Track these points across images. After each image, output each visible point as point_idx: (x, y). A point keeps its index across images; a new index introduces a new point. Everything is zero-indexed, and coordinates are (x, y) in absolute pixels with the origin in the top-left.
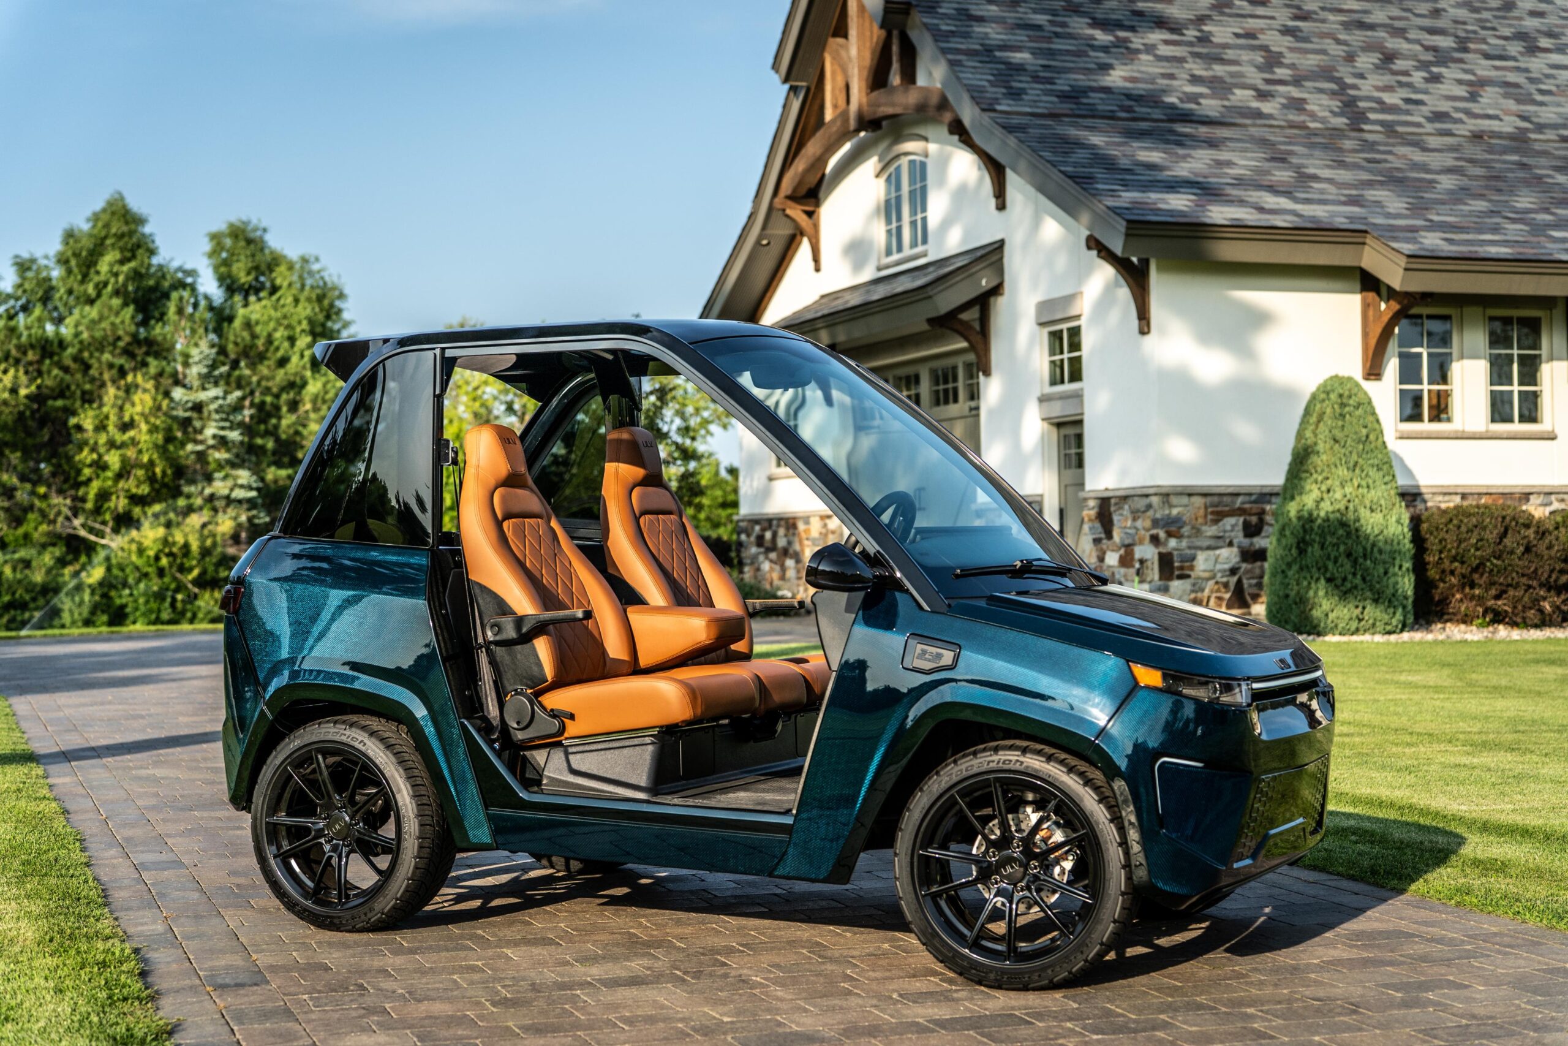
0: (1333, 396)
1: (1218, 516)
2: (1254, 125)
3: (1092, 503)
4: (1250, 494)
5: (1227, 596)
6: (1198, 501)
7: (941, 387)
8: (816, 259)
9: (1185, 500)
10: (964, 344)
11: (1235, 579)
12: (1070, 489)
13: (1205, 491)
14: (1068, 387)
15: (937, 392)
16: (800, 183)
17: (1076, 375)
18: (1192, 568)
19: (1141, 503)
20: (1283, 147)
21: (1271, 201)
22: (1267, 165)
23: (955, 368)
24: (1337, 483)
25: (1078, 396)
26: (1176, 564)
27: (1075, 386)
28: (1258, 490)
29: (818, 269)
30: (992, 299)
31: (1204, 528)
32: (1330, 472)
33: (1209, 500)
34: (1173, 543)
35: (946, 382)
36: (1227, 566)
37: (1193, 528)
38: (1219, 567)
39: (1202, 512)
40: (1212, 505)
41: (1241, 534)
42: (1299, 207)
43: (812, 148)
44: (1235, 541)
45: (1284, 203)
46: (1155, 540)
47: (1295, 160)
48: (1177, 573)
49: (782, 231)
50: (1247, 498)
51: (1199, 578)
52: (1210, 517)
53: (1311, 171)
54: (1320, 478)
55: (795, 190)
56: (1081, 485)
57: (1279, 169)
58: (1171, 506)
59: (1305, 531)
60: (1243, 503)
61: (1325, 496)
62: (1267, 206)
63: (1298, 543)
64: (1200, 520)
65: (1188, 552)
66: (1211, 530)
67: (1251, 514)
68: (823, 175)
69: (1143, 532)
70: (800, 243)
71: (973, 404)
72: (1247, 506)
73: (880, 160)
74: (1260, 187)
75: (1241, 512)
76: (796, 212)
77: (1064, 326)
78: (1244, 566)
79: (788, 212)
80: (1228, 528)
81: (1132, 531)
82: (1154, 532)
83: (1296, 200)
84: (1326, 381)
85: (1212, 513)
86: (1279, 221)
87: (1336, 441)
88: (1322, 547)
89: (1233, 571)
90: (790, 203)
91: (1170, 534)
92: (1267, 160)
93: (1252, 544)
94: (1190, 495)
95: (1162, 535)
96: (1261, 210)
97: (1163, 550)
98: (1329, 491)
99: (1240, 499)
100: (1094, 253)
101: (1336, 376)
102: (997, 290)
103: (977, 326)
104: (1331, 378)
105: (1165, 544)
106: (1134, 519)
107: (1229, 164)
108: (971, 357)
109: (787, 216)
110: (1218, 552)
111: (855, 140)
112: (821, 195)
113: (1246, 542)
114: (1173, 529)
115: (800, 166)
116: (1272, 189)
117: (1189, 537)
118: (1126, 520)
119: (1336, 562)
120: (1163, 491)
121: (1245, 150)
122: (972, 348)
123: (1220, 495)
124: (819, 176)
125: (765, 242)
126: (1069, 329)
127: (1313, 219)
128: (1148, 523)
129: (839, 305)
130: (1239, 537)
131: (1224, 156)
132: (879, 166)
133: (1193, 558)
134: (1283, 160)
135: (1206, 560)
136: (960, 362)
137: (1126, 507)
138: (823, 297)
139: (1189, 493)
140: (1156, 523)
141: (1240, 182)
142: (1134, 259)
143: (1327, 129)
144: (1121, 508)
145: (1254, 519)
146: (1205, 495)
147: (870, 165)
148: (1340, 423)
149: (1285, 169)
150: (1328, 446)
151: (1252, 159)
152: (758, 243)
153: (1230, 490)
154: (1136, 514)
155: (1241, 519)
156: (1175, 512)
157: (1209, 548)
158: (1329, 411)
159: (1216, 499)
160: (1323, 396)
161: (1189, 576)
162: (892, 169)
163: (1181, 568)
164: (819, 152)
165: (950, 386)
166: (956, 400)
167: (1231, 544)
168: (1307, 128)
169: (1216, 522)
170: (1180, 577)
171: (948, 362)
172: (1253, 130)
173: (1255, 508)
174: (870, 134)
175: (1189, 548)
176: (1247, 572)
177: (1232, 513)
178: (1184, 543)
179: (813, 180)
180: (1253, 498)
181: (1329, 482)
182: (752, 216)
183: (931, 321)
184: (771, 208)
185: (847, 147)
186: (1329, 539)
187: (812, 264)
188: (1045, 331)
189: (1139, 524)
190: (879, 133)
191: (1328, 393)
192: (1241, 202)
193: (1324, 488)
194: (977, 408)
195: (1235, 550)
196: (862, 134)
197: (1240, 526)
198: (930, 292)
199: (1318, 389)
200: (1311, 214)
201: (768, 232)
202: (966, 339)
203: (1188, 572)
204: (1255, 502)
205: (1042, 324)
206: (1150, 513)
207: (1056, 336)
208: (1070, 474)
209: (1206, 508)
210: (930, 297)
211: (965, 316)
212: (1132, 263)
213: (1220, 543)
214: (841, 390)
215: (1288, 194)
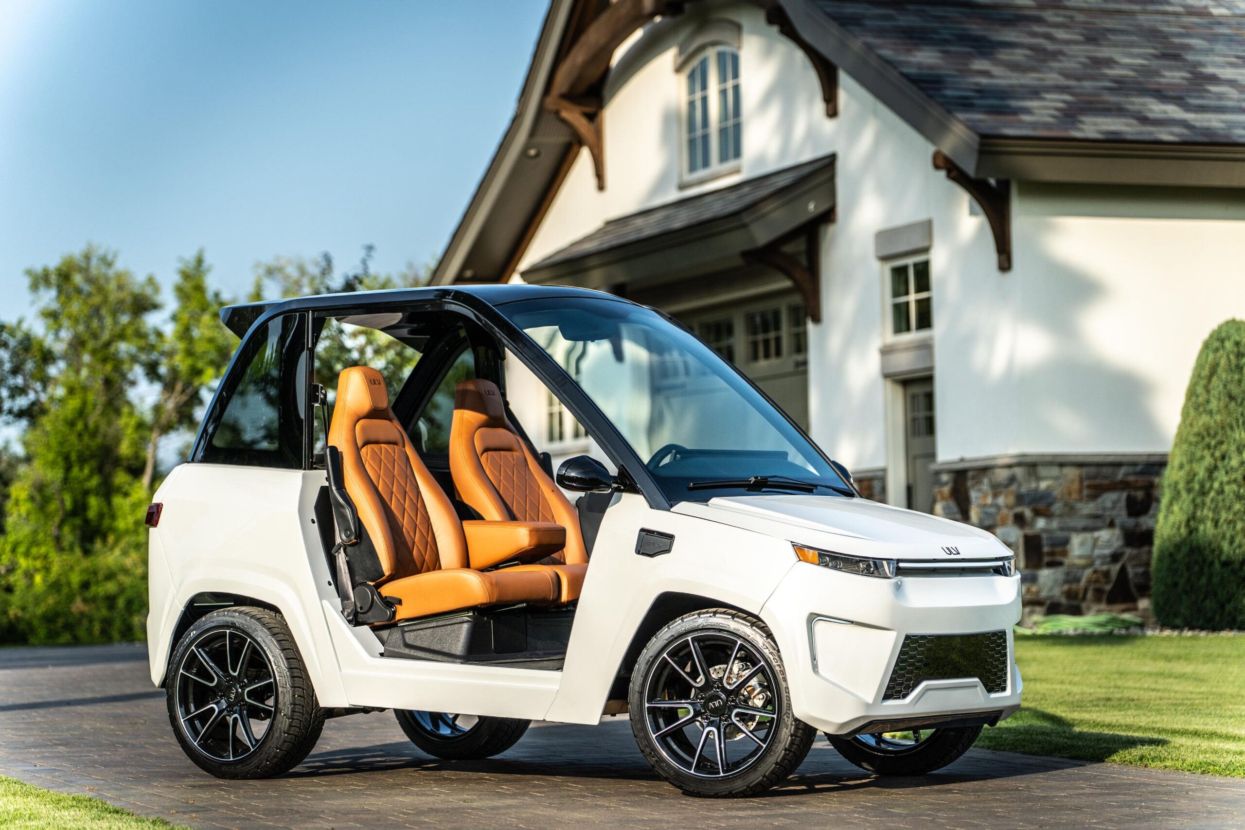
0: (1229, 345)
1: (1096, 491)
2: (1145, 12)
3: (945, 478)
4: (1134, 464)
5: (1108, 587)
6: (1071, 473)
7: (760, 337)
8: (599, 175)
9: (1055, 471)
10: (787, 283)
11: (1115, 568)
12: (919, 462)
13: (1080, 459)
14: (913, 336)
15: (755, 344)
16: (579, 78)
17: (925, 321)
18: (1065, 553)
19: (1002, 475)
20: (1177, 40)
21: (1157, 108)
22: (1156, 63)
23: (777, 315)
24: (1233, 448)
25: (926, 347)
26: (1046, 549)
27: (923, 334)
28: (1144, 459)
29: (601, 187)
30: (822, 229)
31: (1079, 505)
32: (1225, 434)
33: (1084, 471)
34: (1041, 523)
35: (766, 330)
36: (1107, 552)
37: (1066, 504)
38: (1097, 552)
39: (1076, 486)
40: (1089, 477)
41: (1124, 513)
42: (1190, 116)
43: (594, 35)
44: (1117, 522)
45: (1173, 111)
46: (1019, 520)
47: (1190, 57)
48: (1046, 559)
49: (555, 139)
50: (1130, 469)
51: (1073, 565)
52: (1086, 492)
53: (1210, 70)
54: (1213, 443)
55: (573, 86)
56: (932, 455)
57: (1171, 68)
58: (1039, 479)
59: (1196, 506)
60: (1126, 474)
61: (1220, 464)
62: (1151, 115)
63: (1188, 521)
64: (1075, 496)
65: (1060, 534)
66: (1088, 508)
67: (1136, 488)
68: (607, 69)
69: (1005, 511)
70: (577, 154)
71: (800, 358)
72: (1131, 478)
73: (681, 52)
74: (1145, 91)
75: (1124, 485)
76: (573, 115)
77: (910, 261)
78: (1129, 551)
79: (565, 114)
80: (1109, 504)
81: (992, 510)
82: (1018, 510)
83: (1188, 108)
84: (1220, 328)
85: (1089, 487)
86: (1165, 135)
87: (1231, 398)
88: (1216, 523)
89: (1115, 557)
90: (565, 103)
91: (1037, 513)
92: (1156, 57)
93: (1137, 525)
94: (1062, 465)
95: (1028, 513)
96: (1144, 120)
97: (1029, 531)
98: (1223, 457)
99: (1123, 471)
100: (942, 174)
101: (1233, 321)
102: (828, 216)
103: (804, 261)
104: (1227, 323)
105: (1032, 524)
106: (995, 496)
107: (1109, 62)
108: (797, 299)
109: (564, 121)
110: (1096, 534)
111: (648, 27)
112: (606, 92)
113: (1130, 522)
114: (1041, 506)
115: (578, 56)
116: (1161, 95)
117: (1061, 516)
118: (985, 496)
119: (1232, 542)
120: (1029, 460)
121: (1132, 45)
122: (797, 288)
123: (1099, 465)
124: (602, 68)
125: (532, 152)
126: (916, 265)
127: (1207, 131)
128: (1011, 500)
129: (630, 234)
130: (1121, 515)
131: (1104, 52)
132: (680, 60)
133: (1066, 542)
134: (1176, 57)
135: (1082, 544)
136: (783, 305)
137: (986, 481)
138: (609, 223)
139: (1061, 462)
140: (1020, 499)
141: (1122, 86)
142: (992, 181)
143: (1235, 16)
144: (979, 482)
145: (1140, 495)
146: (1080, 465)
147: (667, 59)
148: (1236, 377)
149: (1179, 69)
150: (1222, 404)
151: (1139, 56)
152: (524, 153)
153: (1110, 459)
154: (997, 489)
155: (1124, 495)
156: (1043, 485)
157: (1086, 529)
158: (1223, 362)
159: (1093, 470)
160: (1217, 344)
161: (1060, 564)
162: (695, 62)
163: (1052, 554)
164: (603, 40)
165: (772, 335)
166: (778, 353)
167: (1112, 525)
168: (1210, 15)
169: (1093, 497)
170: (1051, 565)
171: (768, 306)
172: (1142, 19)
173: (1142, 480)
174: (669, 20)
175: (1062, 529)
176: (1132, 558)
177: (1114, 487)
178: (1055, 524)
179: (595, 73)
180: (1139, 468)
181: (1224, 447)
182: (516, 120)
183: (746, 254)
184: (541, 110)
185: (638, 34)
186: (1224, 515)
187: (592, 181)
188: (888, 267)
189: (1001, 500)
190: (679, 18)
191: (1222, 341)
192: (1120, 111)
193: (1218, 454)
194: (805, 363)
195: (1117, 531)
196: (658, 19)
197: (1123, 503)
198: (746, 218)
199: (1211, 336)
200: (1205, 124)
201: (538, 139)
202: (790, 276)
203: (1059, 558)
204: (1141, 473)
205: (884, 259)
206: (1013, 488)
207: (899, 273)
208: (919, 442)
209: (1081, 480)
210: (744, 226)
211: (788, 249)
212: (988, 185)
213: (1099, 523)
214: (636, 340)
215: (1179, 101)
